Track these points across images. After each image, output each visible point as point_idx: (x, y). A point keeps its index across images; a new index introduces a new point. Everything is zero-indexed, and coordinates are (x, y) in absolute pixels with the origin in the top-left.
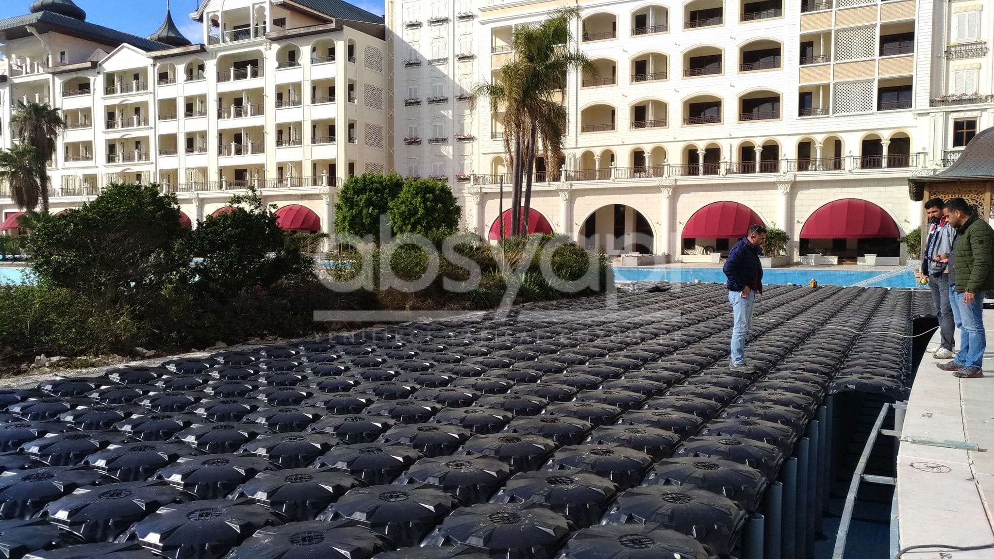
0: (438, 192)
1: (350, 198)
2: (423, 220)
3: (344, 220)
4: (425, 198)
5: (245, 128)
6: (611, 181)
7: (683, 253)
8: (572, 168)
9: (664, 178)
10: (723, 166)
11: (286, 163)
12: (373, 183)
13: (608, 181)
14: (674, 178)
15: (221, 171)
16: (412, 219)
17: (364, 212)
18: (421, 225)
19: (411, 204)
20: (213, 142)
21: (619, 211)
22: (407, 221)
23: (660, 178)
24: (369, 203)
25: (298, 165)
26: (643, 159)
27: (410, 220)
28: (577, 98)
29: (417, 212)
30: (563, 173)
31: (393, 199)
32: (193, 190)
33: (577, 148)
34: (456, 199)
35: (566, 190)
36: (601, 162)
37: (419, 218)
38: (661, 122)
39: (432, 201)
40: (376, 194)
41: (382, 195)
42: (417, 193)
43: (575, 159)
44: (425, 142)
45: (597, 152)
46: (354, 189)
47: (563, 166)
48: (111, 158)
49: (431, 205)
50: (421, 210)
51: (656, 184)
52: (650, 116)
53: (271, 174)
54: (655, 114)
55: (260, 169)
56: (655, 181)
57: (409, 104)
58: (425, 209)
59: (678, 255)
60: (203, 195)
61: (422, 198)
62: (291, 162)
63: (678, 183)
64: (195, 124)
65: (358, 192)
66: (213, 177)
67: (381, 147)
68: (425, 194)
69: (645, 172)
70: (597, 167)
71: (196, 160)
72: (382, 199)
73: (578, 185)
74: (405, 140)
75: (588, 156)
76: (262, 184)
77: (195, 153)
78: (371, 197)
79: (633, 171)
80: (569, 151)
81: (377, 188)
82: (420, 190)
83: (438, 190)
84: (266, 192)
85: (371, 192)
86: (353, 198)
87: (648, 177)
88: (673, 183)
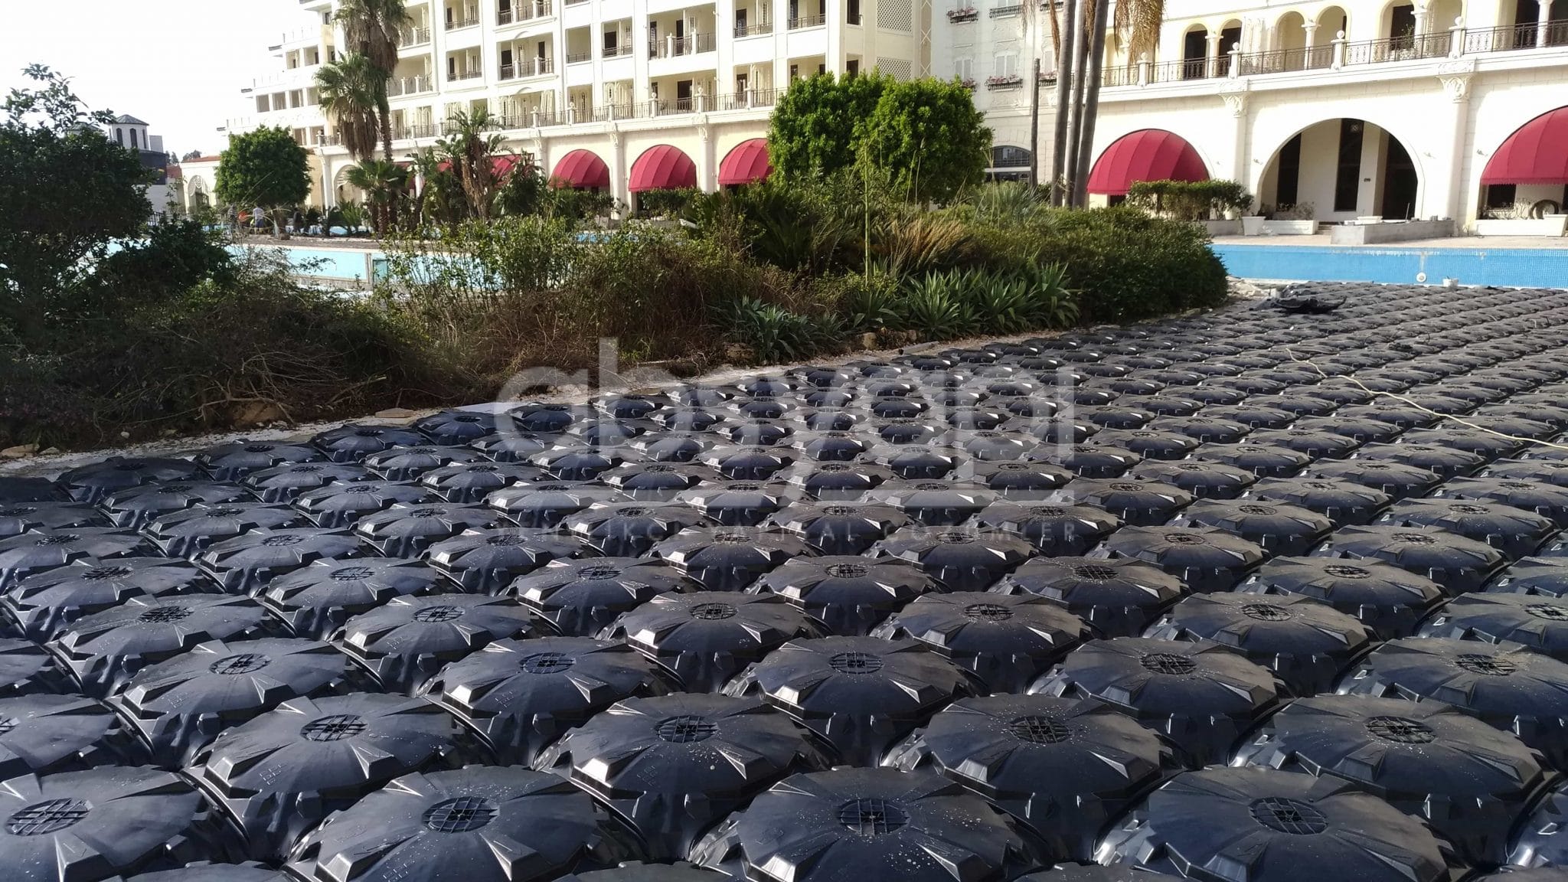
0: (942, 101)
1: (790, 120)
2: (912, 158)
3: (778, 162)
4: (917, 115)
5: (687, 10)
6: (1333, 70)
7: (1482, 216)
8: (1256, 49)
9: (1450, 58)
11: (747, 67)
12: (828, 90)
13: (1326, 70)
14: (1474, 56)
15: (655, 85)
16: (891, 156)
17: (811, 145)
18: (908, 168)
19: (890, 126)
20: (640, 37)
21: (1351, 133)
22: (882, 161)
23: (1443, 59)
24: (820, 127)
25: (767, 68)
26: (1412, 20)
27: (887, 158)
29: (898, 146)
30: (1235, 60)
31: (862, 120)
32: (610, 118)
33: (1268, 7)
34: (980, 115)
35: (1237, 94)
36: (1318, 33)
37: (904, 154)
39: (930, 120)
40: (834, 110)
41: (845, 112)
42: (902, 106)
43: (1264, 30)
44: (984, 16)
45: (1311, 14)
46: (796, 103)
47: (1236, 45)
48: (506, 73)
49: (927, 128)
50: (906, 139)
51: (1432, 71)
53: (726, 86)
55: (709, 79)
56: (1432, 66)
58: (916, 136)
59: (1471, 220)
60: (625, 125)
61: (910, 114)
62: (758, 65)
63: (1482, 68)
65: (803, 109)
66: (642, 94)
67: (907, 27)
68: (917, 106)
69: (1410, 46)
70: (1309, 41)
71: (618, 68)
72: (844, 121)
73: (1263, 82)
74: (950, 14)
75: (1291, 22)
76: (711, 104)
77: (618, 56)
78: (824, 116)
79: (1387, 46)
80: (1249, 14)
81: (836, 99)
82: (907, 99)
83: (943, 98)
84: (715, 118)
85: (825, 107)
86: (794, 121)
87: (1415, 58)
88: (1471, 68)
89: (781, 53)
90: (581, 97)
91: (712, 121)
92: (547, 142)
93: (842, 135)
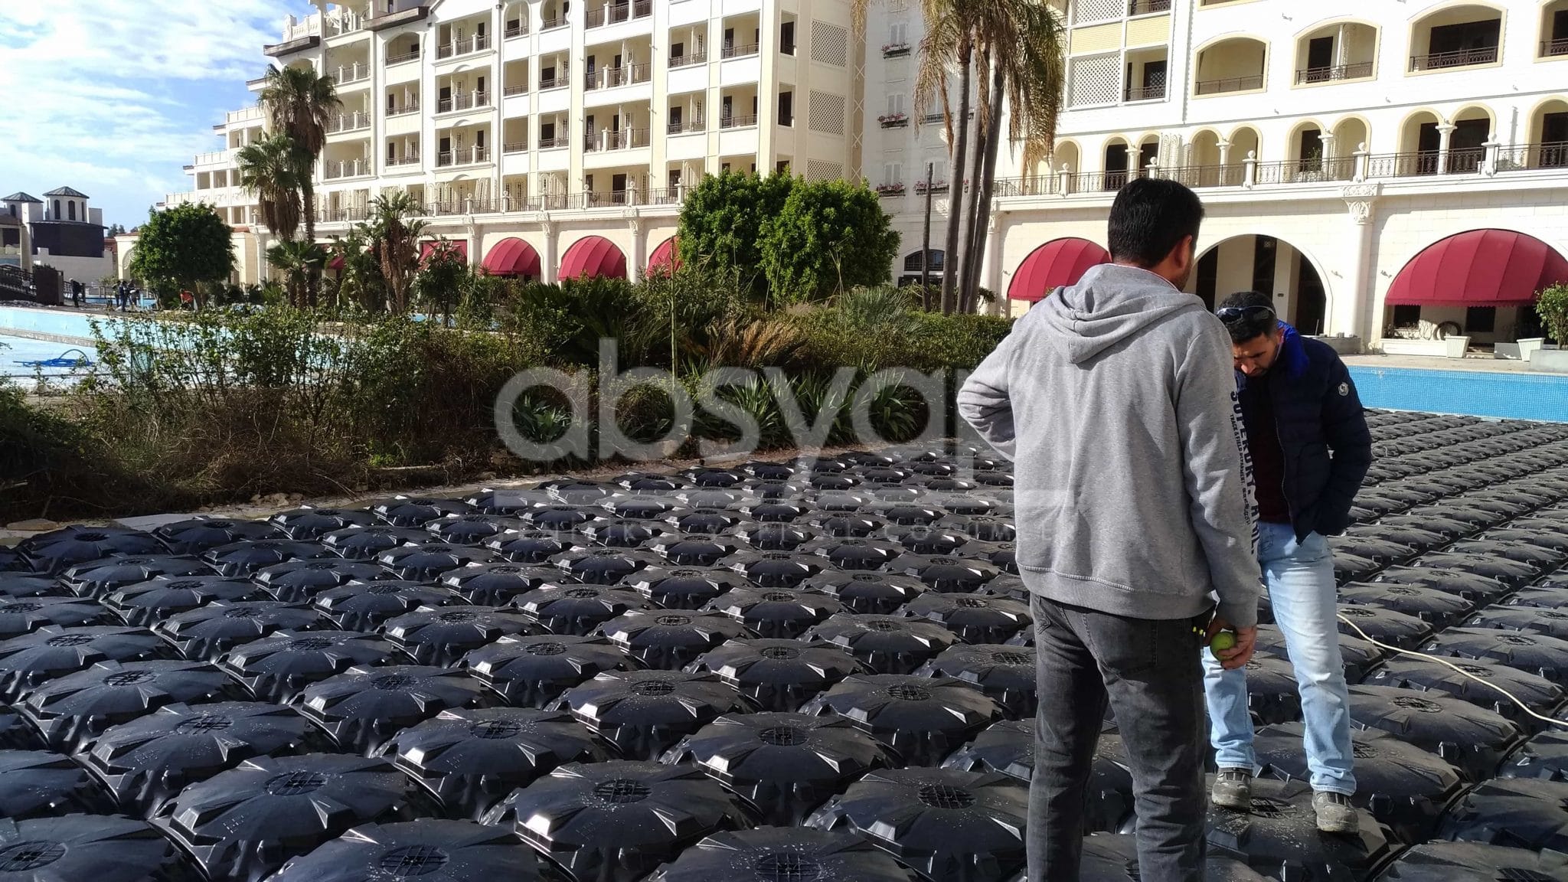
0: (847, 203)
1: (698, 216)
2: (816, 258)
3: (685, 257)
4: (822, 216)
5: (624, 105)
6: (1244, 188)
7: (1388, 334)
8: (1173, 164)
9: (1355, 182)
10: (1490, 153)
11: (680, 162)
13: (1237, 188)
14: (1376, 181)
15: (589, 178)
16: (796, 256)
17: (719, 242)
18: (812, 267)
19: (795, 226)
20: (577, 129)
21: (1265, 249)
22: (786, 260)
23: (1347, 183)
24: (726, 224)
25: (700, 163)
26: (1319, 145)
27: (791, 257)
28: (1190, 28)
29: (803, 245)
31: (769, 218)
32: (543, 208)
33: (1184, 125)
34: (887, 218)
36: (1231, 152)
37: (808, 255)
38: (1361, 67)
39: (833, 222)
40: (741, 210)
41: (753, 210)
42: (807, 207)
43: (1181, 147)
44: (913, 123)
45: (1225, 134)
47: (1152, 160)
48: (443, 159)
49: (832, 229)
50: (811, 239)
51: (1338, 194)
52: (1339, 57)
53: (659, 181)
54: (1350, 52)
55: (643, 173)
56: (1336, 189)
57: (890, 54)
58: (820, 235)
59: (1376, 339)
60: (558, 215)
61: (815, 215)
62: (690, 161)
63: (1385, 192)
64: (552, 101)
65: (711, 205)
66: (577, 186)
67: (841, 133)
68: (823, 207)
69: (1319, 167)
70: (1222, 162)
71: (554, 159)
72: (751, 219)
74: (881, 119)
75: (1206, 141)
76: (644, 197)
77: (555, 147)
78: (732, 214)
79: (1296, 168)
80: (1166, 132)
82: (813, 200)
83: (849, 200)
84: (647, 211)
85: (733, 204)
86: (703, 217)
87: (1322, 180)
88: (1375, 192)
89: (714, 151)
90: (516, 187)
91: (642, 215)
92: (480, 230)
93: (748, 233)
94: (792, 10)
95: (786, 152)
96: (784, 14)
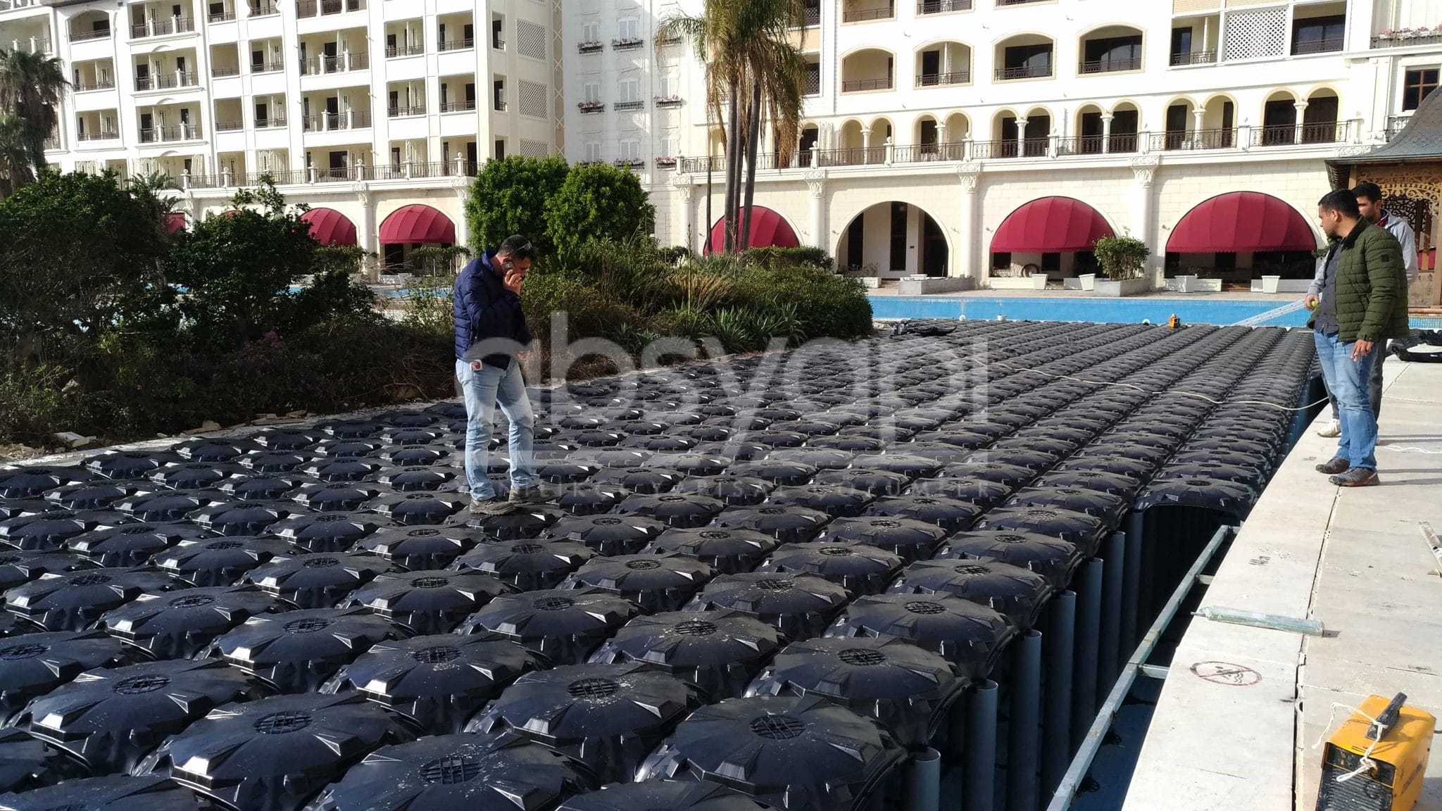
0: (618, 183)
1: (488, 194)
2: (597, 226)
3: (479, 228)
4: (599, 193)
5: (341, 89)
6: (885, 166)
7: (992, 275)
8: (828, 147)
9: (964, 161)
10: (1052, 143)
11: (403, 142)
12: (521, 170)
13: (881, 165)
14: (979, 161)
15: (309, 155)
16: (580, 226)
17: (509, 214)
19: (578, 202)
20: (295, 111)
21: (899, 212)
22: (572, 229)
23: (959, 162)
24: (516, 201)
25: (421, 144)
26: (935, 132)
27: (576, 226)
28: (835, 39)
29: (587, 214)
30: (814, 154)
31: (552, 195)
33: (835, 116)
34: (646, 194)
35: (818, 181)
36: (872, 137)
37: (590, 224)
38: (961, 76)
39: (609, 198)
40: (526, 187)
41: (536, 188)
42: (587, 186)
43: (833, 133)
44: (609, 109)
45: (866, 123)
46: (493, 180)
47: (814, 143)
48: (146, 134)
49: (608, 203)
50: (593, 212)
51: (953, 170)
52: (945, 67)
53: (382, 158)
54: (953, 64)
55: (365, 151)
56: (951, 167)
57: (584, 50)
58: (599, 209)
59: (985, 278)
60: (284, 190)
61: (594, 193)
62: (411, 140)
63: (986, 169)
64: (267, 83)
65: (499, 185)
66: (297, 163)
67: (543, 114)
68: (599, 187)
69: (936, 151)
70: (866, 144)
71: (271, 138)
72: (535, 196)
73: (837, 172)
74: (580, 105)
75: (852, 128)
76: (369, 173)
77: (270, 127)
78: (519, 192)
79: (918, 151)
80: (823, 121)
81: (528, 178)
82: (591, 181)
83: (619, 180)
84: (375, 185)
85: (518, 183)
86: (492, 195)
87: (941, 160)
88: (979, 169)
89: (435, 131)
90: (233, 162)
91: (371, 188)
92: (199, 203)
93: (536, 207)
94: (501, 11)
95: (502, 133)
96: (494, 14)
